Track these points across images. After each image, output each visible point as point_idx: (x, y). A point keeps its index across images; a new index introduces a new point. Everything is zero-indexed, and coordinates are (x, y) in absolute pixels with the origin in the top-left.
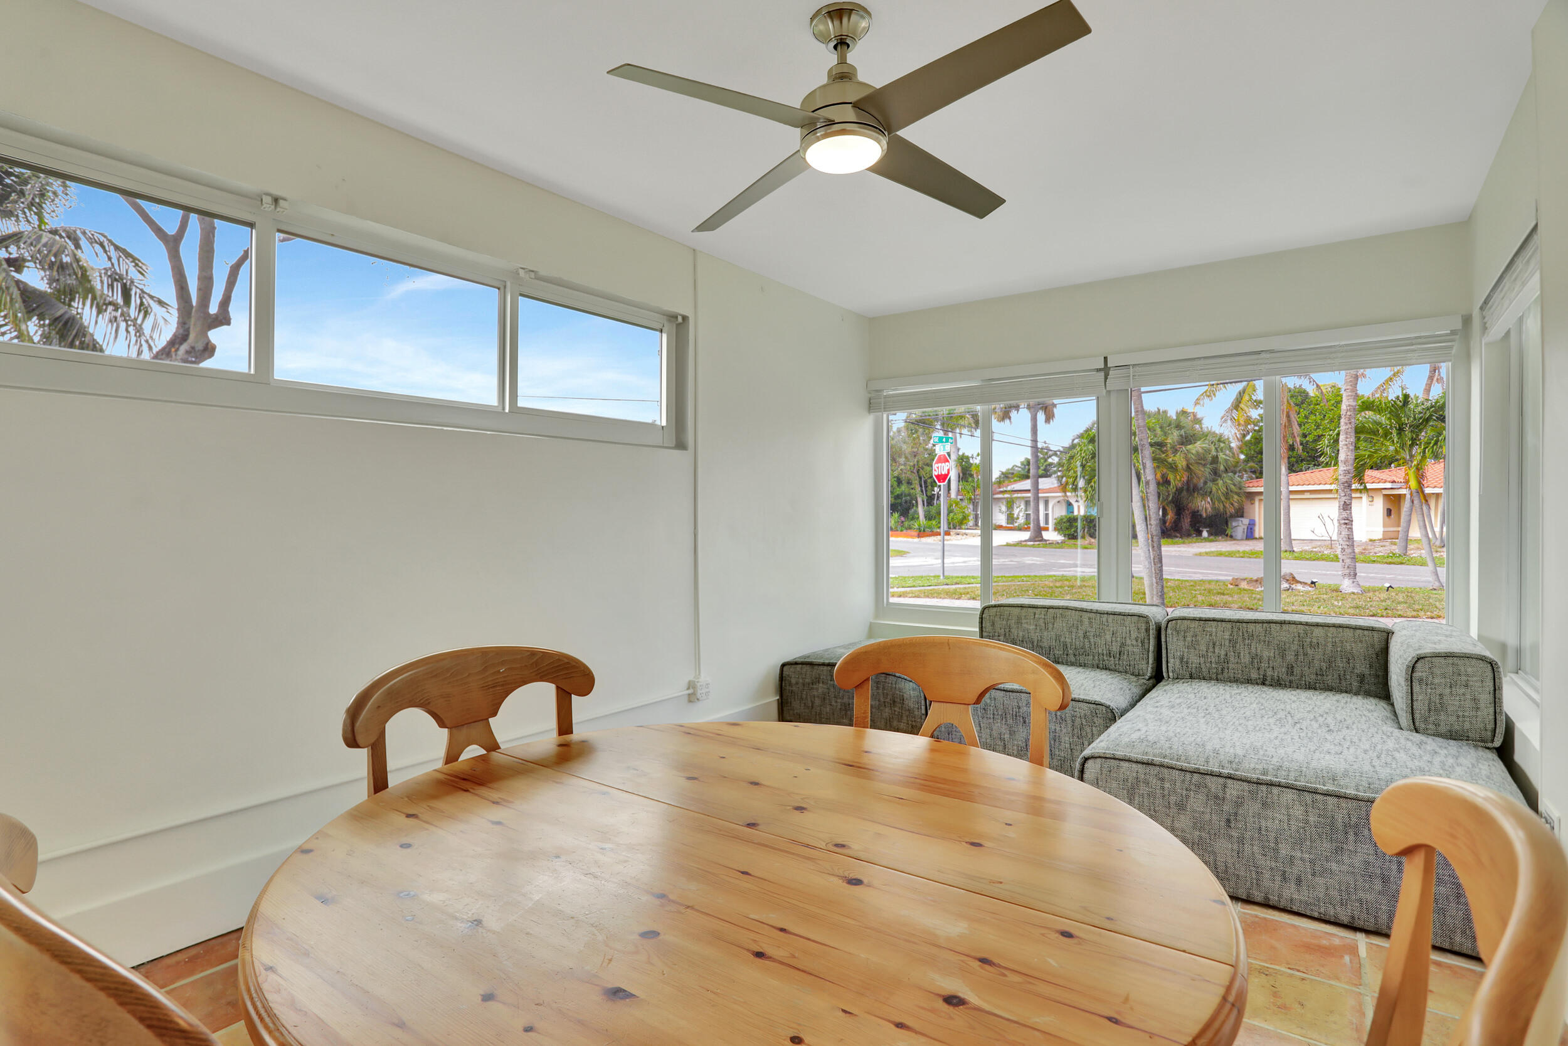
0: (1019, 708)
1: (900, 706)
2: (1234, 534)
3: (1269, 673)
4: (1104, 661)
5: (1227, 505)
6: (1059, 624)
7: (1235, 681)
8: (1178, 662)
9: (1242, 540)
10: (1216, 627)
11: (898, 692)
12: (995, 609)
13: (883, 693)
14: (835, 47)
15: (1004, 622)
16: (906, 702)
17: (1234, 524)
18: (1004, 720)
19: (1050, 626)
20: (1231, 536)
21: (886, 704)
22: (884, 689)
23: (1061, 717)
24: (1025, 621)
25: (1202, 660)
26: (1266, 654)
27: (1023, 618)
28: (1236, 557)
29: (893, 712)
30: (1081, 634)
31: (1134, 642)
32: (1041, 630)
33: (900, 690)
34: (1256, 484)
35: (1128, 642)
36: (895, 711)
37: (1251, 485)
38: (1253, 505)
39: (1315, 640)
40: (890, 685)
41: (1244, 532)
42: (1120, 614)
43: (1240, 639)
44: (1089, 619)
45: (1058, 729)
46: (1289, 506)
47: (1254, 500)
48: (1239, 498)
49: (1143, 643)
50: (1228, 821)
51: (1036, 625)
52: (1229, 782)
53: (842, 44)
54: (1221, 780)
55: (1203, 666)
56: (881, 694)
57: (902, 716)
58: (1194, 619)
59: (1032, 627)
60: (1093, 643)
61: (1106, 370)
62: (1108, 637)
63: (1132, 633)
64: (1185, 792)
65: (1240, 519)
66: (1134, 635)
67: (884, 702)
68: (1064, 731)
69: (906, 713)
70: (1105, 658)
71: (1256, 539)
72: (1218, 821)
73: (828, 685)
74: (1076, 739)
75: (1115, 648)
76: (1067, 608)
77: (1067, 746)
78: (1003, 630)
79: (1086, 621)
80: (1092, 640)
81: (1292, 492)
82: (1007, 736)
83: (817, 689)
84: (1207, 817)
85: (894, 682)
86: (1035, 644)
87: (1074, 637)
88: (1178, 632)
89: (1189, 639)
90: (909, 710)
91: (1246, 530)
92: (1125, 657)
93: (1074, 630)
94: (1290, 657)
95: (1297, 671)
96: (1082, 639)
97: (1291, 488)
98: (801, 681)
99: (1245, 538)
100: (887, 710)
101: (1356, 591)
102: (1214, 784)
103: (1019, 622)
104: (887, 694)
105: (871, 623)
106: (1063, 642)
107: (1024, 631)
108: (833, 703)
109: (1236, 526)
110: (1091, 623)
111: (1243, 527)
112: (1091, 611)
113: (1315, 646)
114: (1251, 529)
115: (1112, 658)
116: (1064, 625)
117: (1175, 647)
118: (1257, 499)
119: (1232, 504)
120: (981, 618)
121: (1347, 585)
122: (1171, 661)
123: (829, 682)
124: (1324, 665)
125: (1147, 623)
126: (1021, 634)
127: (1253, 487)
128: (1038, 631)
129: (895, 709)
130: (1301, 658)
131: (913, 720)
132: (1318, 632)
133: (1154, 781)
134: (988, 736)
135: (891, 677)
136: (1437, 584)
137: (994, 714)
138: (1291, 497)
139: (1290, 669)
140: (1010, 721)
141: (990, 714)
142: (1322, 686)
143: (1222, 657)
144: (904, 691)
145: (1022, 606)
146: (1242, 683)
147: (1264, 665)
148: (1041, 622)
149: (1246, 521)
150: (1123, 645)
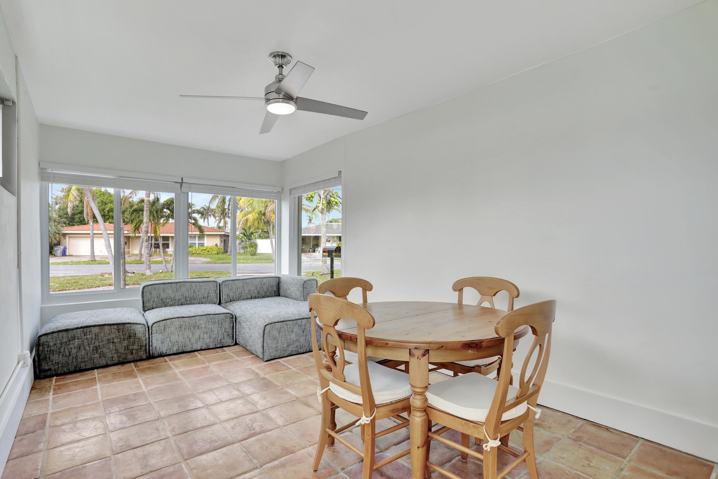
0: (196, 323)
1: (134, 337)
2: (56, 255)
3: (253, 295)
4: (202, 300)
5: (53, 239)
6: (183, 289)
7: (244, 299)
8: (226, 296)
9: (60, 256)
10: (238, 282)
11: (132, 331)
12: (151, 286)
13: (123, 334)
14: (278, 67)
15: (157, 292)
16: (137, 335)
17: (56, 249)
18: (190, 329)
19: (179, 290)
20: (54, 255)
21: (125, 339)
22: (123, 331)
23: (214, 322)
24: (167, 290)
25: (234, 294)
26: (252, 289)
27: (166, 288)
28: (69, 265)
29: (129, 342)
30: (192, 291)
31: (213, 292)
32: (175, 292)
33: (133, 330)
34: (67, 229)
35: (211, 292)
36: (130, 341)
37: (64, 229)
38: (65, 240)
39: (264, 283)
40: (127, 329)
41: (61, 252)
42: (207, 282)
43: (245, 285)
44: (195, 285)
45: (213, 327)
46: (93, 240)
47: (66, 237)
48: (59, 236)
49: (215, 291)
50: (303, 331)
51: (172, 291)
52: (303, 320)
53: (281, 66)
54: (301, 320)
55: (234, 296)
56: (122, 335)
57: (135, 342)
58: (231, 280)
59: (171, 292)
60: (197, 294)
61: (182, 183)
62: (203, 291)
63: (212, 288)
64: (293, 327)
65: (59, 246)
66: (212, 289)
67: (124, 338)
68: (215, 327)
69: (136, 341)
70: (202, 299)
71: (67, 256)
72: (301, 332)
73: (83, 339)
74: (220, 329)
75: (206, 295)
76: (185, 282)
77: (216, 332)
78: (156, 295)
79: (194, 286)
80: (197, 293)
81: (94, 234)
82: (191, 336)
83: (73, 344)
84: (298, 332)
85: (129, 327)
86: (172, 299)
87: (189, 293)
88: (226, 286)
89: (230, 287)
90: (139, 339)
91: (62, 252)
92: (210, 298)
93: (189, 290)
94: (258, 289)
95: (260, 293)
96: (193, 294)
97: (95, 232)
98: (58, 342)
99: (61, 255)
100: (125, 342)
101: (151, 274)
102: (299, 322)
103: (164, 290)
104: (125, 334)
105: (41, 307)
106: (185, 296)
107: (167, 294)
108: (87, 348)
109: (57, 250)
110: (196, 286)
111: (60, 250)
112: (196, 282)
113: (264, 284)
114: (65, 251)
115: (205, 299)
116: (185, 289)
117: (225, 291)
118: (67, 237)
119: (56, 239)
120: (143, 292)
121: (148, 273)
122: (224, 296)
123: (83, 337)
124: (267, 290)
125: (217, 283)
126: (165, 296)
127: (66, 230)
128: (174, 293)
129: (131, 340)
130: (261, 288)
131: (141, 342)
132: (264, 280)
133: (285, 326)
134: (182, 339)
135: (127, 325)
136: (166, 270)
137: (185, 328)
138: (94, 236)
139: (259, 293)
140: (192, 329)
141: (183, 329)
142: (266, 296)
143: (240, 292)
144: (136, 330)
145: (164, 284)
146: (246, 300)
147: (252, 293)
148: (175, 289)
149: (62, 247)
150: (209, 293)
